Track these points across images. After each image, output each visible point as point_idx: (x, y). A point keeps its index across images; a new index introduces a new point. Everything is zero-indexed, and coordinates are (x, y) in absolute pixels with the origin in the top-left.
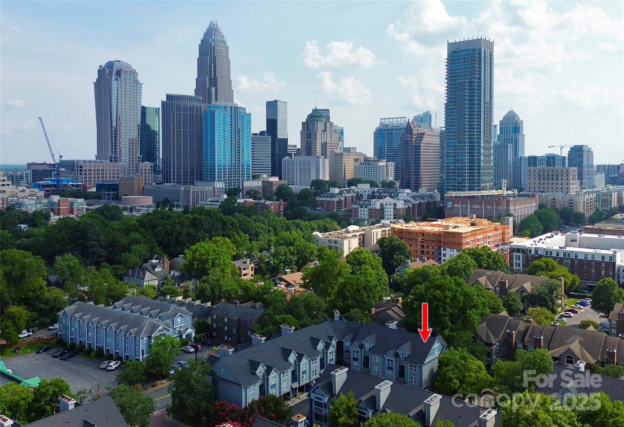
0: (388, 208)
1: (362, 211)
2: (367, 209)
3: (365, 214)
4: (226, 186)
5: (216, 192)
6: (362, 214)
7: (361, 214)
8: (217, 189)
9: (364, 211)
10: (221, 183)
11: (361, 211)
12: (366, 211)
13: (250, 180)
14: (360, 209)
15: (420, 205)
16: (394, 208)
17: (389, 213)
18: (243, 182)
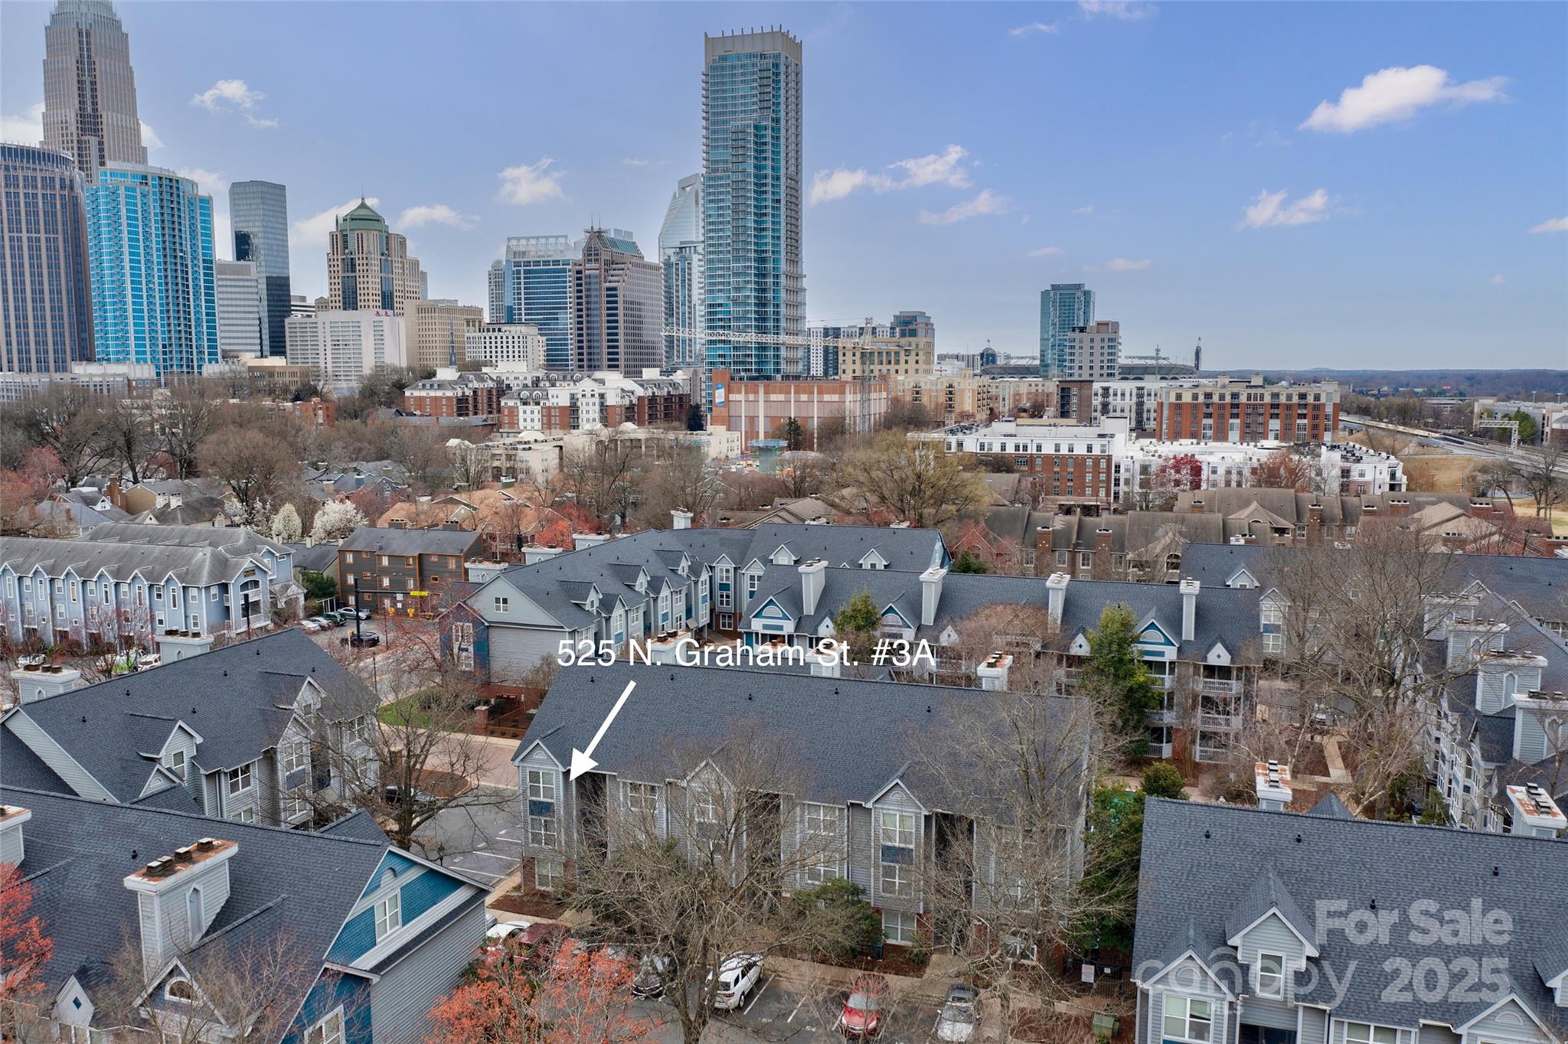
0: (587, 404)
1: (528, 412)
2: (539, 407)
3: (536, 420)
4: (158, 374)
5: (135, 388)
6: (529, 420)
7: (525, 420)
8: (136, 381)
9: (532, 412)
10: (146, 367)
11: (525, 412)
12: (536, 412)
13: (217, 362)
14: (522, 408)
15: (653, 399)
16: (602, 404)
17: (591, 416)
18: (200, 367)
